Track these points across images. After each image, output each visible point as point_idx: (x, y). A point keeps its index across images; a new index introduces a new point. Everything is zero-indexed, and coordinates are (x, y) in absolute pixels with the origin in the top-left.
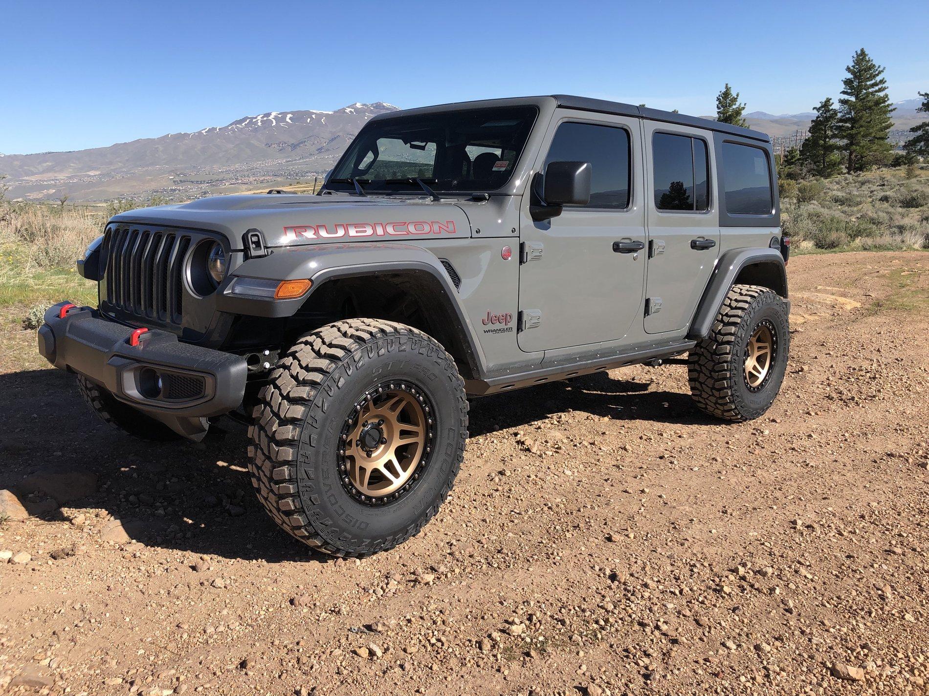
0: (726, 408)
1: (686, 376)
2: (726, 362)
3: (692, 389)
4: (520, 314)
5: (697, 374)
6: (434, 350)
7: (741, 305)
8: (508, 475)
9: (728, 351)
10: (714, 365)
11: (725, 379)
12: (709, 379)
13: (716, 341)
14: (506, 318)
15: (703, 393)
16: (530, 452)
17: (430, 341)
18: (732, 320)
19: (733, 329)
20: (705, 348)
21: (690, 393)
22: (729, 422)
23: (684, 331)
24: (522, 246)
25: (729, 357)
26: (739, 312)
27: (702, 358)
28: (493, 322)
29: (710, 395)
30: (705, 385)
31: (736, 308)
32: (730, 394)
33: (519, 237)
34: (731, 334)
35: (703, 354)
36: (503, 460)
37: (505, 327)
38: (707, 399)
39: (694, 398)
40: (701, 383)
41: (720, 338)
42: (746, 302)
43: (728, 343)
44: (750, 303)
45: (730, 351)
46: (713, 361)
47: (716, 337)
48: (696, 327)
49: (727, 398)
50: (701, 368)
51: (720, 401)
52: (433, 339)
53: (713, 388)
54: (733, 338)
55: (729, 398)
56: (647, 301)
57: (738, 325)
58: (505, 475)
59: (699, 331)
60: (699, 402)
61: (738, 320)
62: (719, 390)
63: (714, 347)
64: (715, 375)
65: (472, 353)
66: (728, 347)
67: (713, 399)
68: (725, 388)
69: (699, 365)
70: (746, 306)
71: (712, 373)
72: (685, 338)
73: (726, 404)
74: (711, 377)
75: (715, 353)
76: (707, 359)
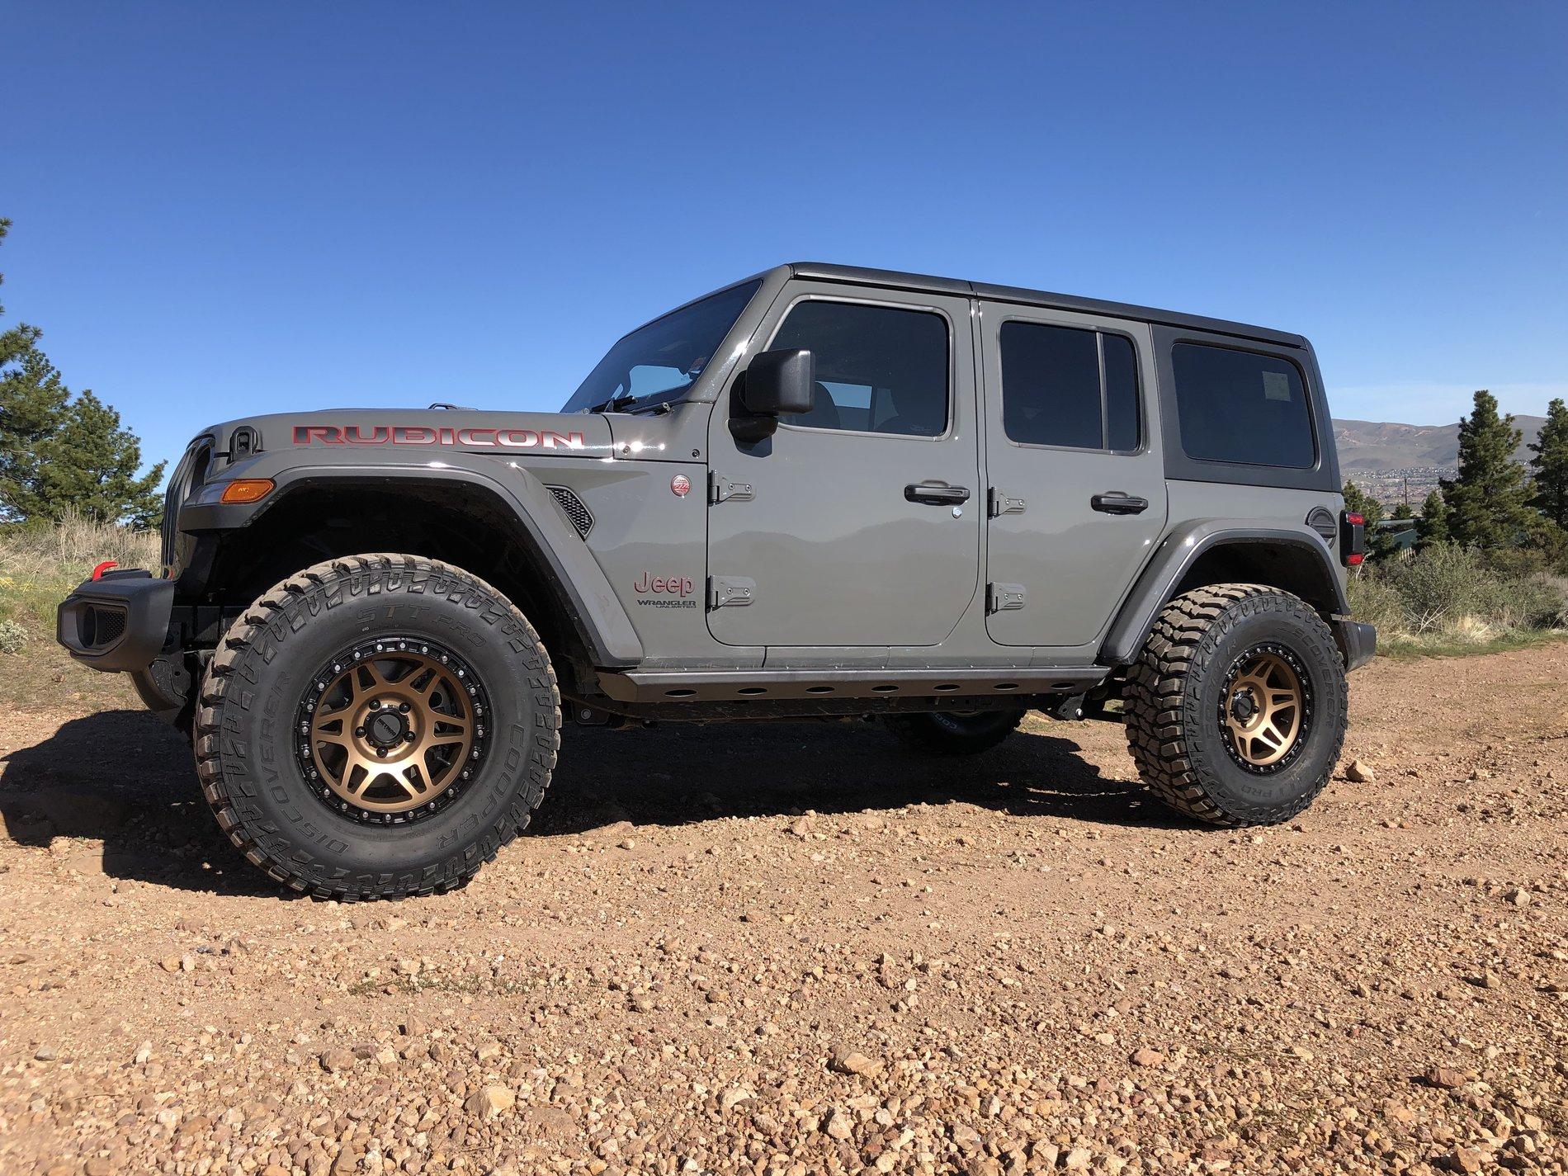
0: (1186, 794)
2: (1174, 708)
4: (709, 582)
7: (1204, 610)
9: (1176, 689)
10: (1157, 715)
11: (1175, 738)
12: (1153, 741)
13: (1159, 672)
15: (1150, 768)
18: (1186, 634)
19: (1186, 651)
20: (1143, 686)
23: (1092, 649)
24: (710, 476)
25: (1178, 700)
26: (1202, 624)
27: (1140, 702)
29: (1160, 772)
30: (1148, 751)
32: (1186, 767)
33: (707, 463)
34: (1182, 659)
35: (1139, 697)
38: (1157, 778)
40: (1142, 749)
41: (1165, 666)
42: (1216, 605)
43: (1178, 674)
45: (1180, 688)
46: (1155, 707)
47: (1159, 665)
49: (1184, 775)
50: (1139, 722)
51: (1174, 781)
53: (1160, 757)
54: (1184, 666)
55: (1187, 776)
57: (1195, 644)
61: (1199, 637)
62: (1169, 760)
63: (1156, 684)
64: (1160, 733)
66: (1177, 681)
68: (1178, 756)
69: (1136, 715)
70: (1218, 613)
71: (1154, 729)
72: (1093, 663)
73: (1186, 787)
74: (1155, 737)
75: (1156, 693)
76: (1146, 704)
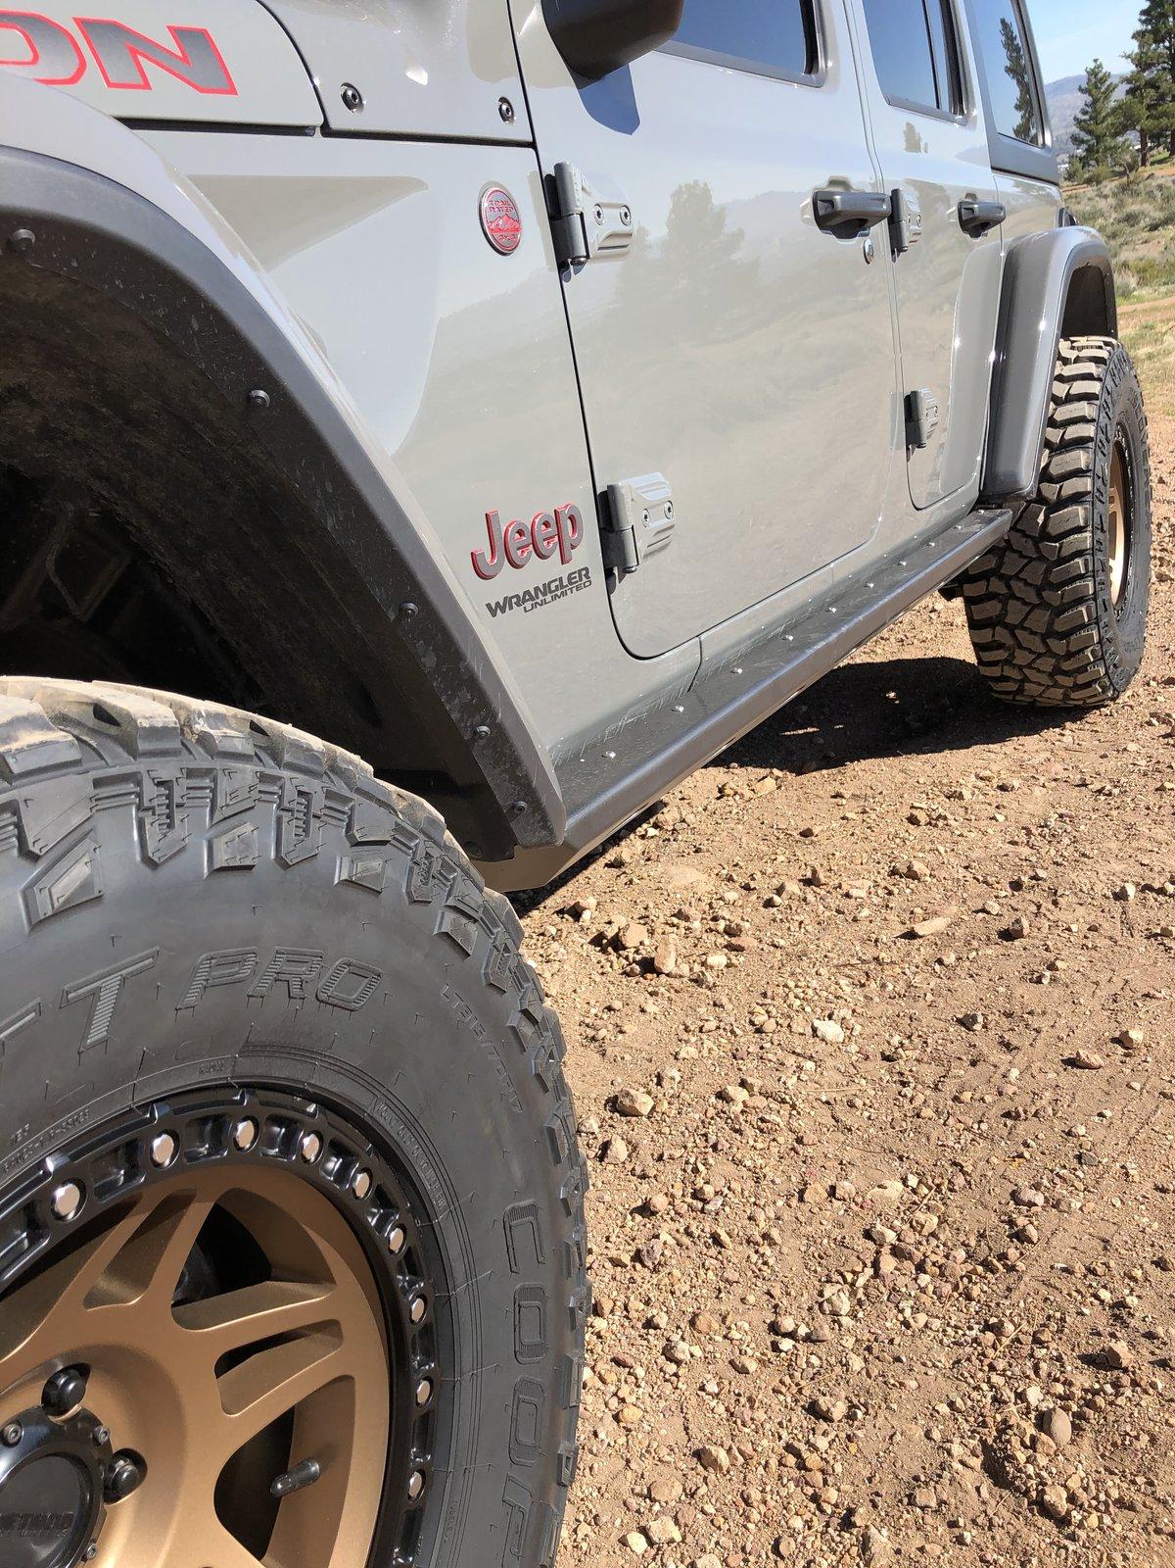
0: (1082, 679)
1: (961, 619)
2: (1079, 553)
3: (978, 647)
4: (607, 504)
5: (999, 606)
6: (319, 802)
7: (1079, 387)
8: (645, 1110)
9: (1082, 523)
10: (1048, 571)
11: (1080, 601)
12: (1037, 612)
14: (559, 527)
15: (1018, 653)
16: (659, 973)
17: (273, 749)
18: (1073, 432)
19: (1080, 458)
21: (972, 659)
22: (1077, 713)
23: (971, 488)
24: (554, 189)
25: (1086, 539)
26: (1084, 409)
27: (1009, 558)
28: (516, 554)
29: (1039, 655)
30: (1025, 629)
31: (1070, 399)
32: (1095, 639)
33: (533, 145)
34: (1078, 473)
35: (1009, 546)
36: (593, 1039)
37: (564, 571)
38: (1029, 666)
39: (985, 671)
40: (1011, 629)
42: (1089, 377)
43: (1077, 498)
44: (1099, 379)
45: (1086, 522)
46: (1041, 558)
47: (1039, 488)
48: (1002, 467)
49: (1088, 652)
50: (1009, 587)
51: (1066, 666)
52: (288, 730)
53: (1050, 633)
54: (1085, 484)
55: (1092, 652)
56: (911, 404)
57: (1091, 445)
58: (638, 1114)
59: (1014, 477)
60: (1004, 679)
61: (1089, 430)
62: (1065, 635)
63: (1041, 519)
64: (1053, 597)
65: (500, 736)
66: (1080, 510)
67: (1047, 664)
68: (1083, 626)
69: (1001, 577)
70: (1094, 387)
72: (974, 509)
73: (1083, 670)
74: (1044, 605)
75: (1044, 535)
76: (1022, 556)
